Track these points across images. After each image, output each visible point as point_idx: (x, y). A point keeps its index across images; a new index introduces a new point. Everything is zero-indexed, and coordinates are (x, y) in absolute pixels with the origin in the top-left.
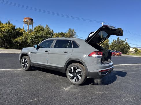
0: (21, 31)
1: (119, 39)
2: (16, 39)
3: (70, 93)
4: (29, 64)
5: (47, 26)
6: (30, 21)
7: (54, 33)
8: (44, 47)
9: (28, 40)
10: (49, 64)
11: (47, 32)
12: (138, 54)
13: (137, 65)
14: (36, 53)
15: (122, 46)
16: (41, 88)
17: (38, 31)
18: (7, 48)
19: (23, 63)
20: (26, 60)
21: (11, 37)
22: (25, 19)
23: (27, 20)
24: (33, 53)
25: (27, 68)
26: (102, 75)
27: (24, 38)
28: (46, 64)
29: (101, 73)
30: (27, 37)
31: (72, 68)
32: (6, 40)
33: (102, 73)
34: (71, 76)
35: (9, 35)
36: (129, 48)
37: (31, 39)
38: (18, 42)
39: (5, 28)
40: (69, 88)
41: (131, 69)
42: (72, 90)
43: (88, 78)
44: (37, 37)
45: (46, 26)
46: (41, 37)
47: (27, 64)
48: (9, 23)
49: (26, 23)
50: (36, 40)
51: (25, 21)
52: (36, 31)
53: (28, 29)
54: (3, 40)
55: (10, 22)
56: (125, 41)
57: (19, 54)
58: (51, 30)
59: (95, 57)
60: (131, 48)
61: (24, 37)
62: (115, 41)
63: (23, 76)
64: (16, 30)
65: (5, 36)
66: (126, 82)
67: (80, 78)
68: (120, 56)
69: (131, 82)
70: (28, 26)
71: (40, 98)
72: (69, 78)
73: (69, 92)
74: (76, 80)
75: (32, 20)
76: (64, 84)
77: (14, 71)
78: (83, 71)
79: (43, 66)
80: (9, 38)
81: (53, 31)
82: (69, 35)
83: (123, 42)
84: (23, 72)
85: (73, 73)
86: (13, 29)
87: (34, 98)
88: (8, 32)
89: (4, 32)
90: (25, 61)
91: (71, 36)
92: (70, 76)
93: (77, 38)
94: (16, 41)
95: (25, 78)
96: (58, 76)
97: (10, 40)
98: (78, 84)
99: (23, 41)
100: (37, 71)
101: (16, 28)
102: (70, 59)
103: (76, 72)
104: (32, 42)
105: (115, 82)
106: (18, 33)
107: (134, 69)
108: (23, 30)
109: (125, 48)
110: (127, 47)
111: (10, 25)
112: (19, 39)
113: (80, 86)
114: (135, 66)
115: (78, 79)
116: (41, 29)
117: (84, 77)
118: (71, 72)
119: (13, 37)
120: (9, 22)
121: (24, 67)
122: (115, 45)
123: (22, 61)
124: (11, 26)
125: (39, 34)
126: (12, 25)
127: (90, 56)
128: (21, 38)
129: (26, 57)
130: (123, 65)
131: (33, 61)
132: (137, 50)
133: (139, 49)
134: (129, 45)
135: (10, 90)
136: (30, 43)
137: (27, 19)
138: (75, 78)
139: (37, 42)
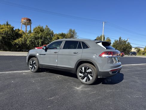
0: (20, 32)
1: (121, 39)
2: (16, 41)
3: (83, 92)
4: (37, 65)
5: (47, 26)
6: (28, 22)
7: (54, 34)
8: (52, 49)
9: (28, 42)
10: (58, 65)
11: (47, 33)
12: (140, 54)
13: (141, 65)
14: (45, 54)
15: (124, 46)
16: (54, 87)
17: (37, 32)
18: (6, 50)
19: (31, 65)
20: (35, 62)
21: (9, 39)
22: (23, 20)
23: (25, 21)
24: (42, 54)
25: (35, 70)
26: (113, 74)
27: (23, 40)
28: (56, 65)
29: (111, 72)
30: (27, 38)
31: (83, 68)
32: (5, 42)
33: (113, 73)
34: (82, 76)
35: (8, 37)
36: (131, 48)
37: (31, 40)
38: (17, 44)
39: (3, 29)
40: (81, 87)
41: (136, 69)
42: (85, 89)
43: (99, 77)
44: (36, 38)
45: (45, 27)
46: (41, 38)
47: (35, 66)
48: (8, 25)
49: (24, 24)
50: (35, 41)
51: (23, 21)
52: (35, 32)
53: (26, 30)
54: (2, 42)
55: (9, 23)
56: (127, 41)
57: (26, 56)
58: (51, 31)
59: (105, 57)
60: (133, 48)
61: (23, 38)
62: (117, 41)
63: (33, 77)
64: (15, 31)
65: (3, 38)
66: (133, 81)
67: (91, 78)
68: (123, 56)
69: (138, 81)
70: (26, 27)
71: (57, 97)
72: (80, 78)
73: (82, 90)
74: (86, 80)
75: (30, 20)
76: (75, 84)
77: (22, 73)
78: (94, 72)
79: (52, 67)
80: (8, 40)
81: (53, 32)
82: (69, 36)
83: (125, 42)
84: (32, 74)
85: (84, 73)
86: (12, 31)
87: (51, 97)
88: (6, 33)
89: (2, 34)
90: (33, 63)
91: (72, 36)
92: (80, 76)
93: (78, 39)
94: (16, 43)
95: (35, 79)
96: (67, 77)
97: (9, 42)
98: (89, 84)
99: (22, 43)
100: (45, 73)
101: (14, 29)
102: (81, 59)
103: (87, 72)
104: (31, 43)
105: (123, 81)
106: (17, 35)
107: (138, 69)
108: (22, 31)
109: (127, 48)
110: (129, 47)
111: (9, 26)
112: (18, 41)
113: (91, 86)
114: (139, 66)
115: (89, 79)
116: (41, 30)
117: (95, 77)
118: (81, 72)
119: (12, 39)
120: (7, 23)
121: (32, 69)
122: (117, 45)
123: (29, 63)
124: (10, 28)
125: (39, 35)
126: (10, 26)
127: (100, 56)
128: (20, 39)
129: (34, 58)
130: (127, 66)
131: (41, 63)
132: (139, 50)
133: (141, 49)
134: (131, 45)
135: (26, 90)
136: (30, 45)
137: (24, 19)
138: (86, 78)
139: (36, 43)
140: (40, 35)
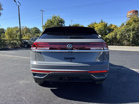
0: (112, 27)
2: (107, 36)
6: (134, 14)
9: (118, 36)
22: (128, 13)
23: (131, 14)
37: (121, 34)
39: (98, 27)
49: (129, 17)
50: (127, 34)
52: (127, 24)
55: (103, 21)
61: (114, 32)
75: (137, 12)
86: (104, 27)
88: (100, 30)
108: (115, 26)
111: (102, 24)
128: (111, 34)
136: (120, 38)
139: (127, 36)
140: (133, 27)
